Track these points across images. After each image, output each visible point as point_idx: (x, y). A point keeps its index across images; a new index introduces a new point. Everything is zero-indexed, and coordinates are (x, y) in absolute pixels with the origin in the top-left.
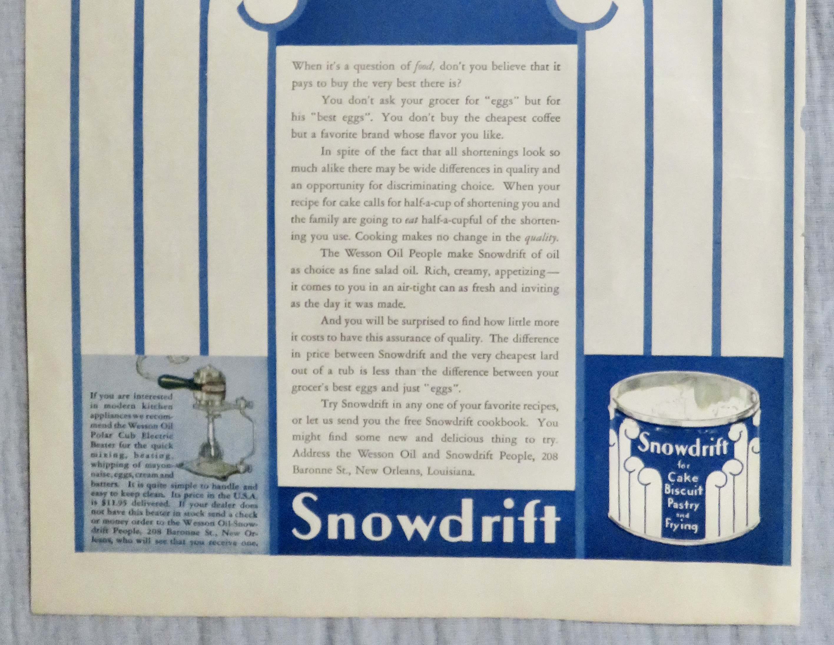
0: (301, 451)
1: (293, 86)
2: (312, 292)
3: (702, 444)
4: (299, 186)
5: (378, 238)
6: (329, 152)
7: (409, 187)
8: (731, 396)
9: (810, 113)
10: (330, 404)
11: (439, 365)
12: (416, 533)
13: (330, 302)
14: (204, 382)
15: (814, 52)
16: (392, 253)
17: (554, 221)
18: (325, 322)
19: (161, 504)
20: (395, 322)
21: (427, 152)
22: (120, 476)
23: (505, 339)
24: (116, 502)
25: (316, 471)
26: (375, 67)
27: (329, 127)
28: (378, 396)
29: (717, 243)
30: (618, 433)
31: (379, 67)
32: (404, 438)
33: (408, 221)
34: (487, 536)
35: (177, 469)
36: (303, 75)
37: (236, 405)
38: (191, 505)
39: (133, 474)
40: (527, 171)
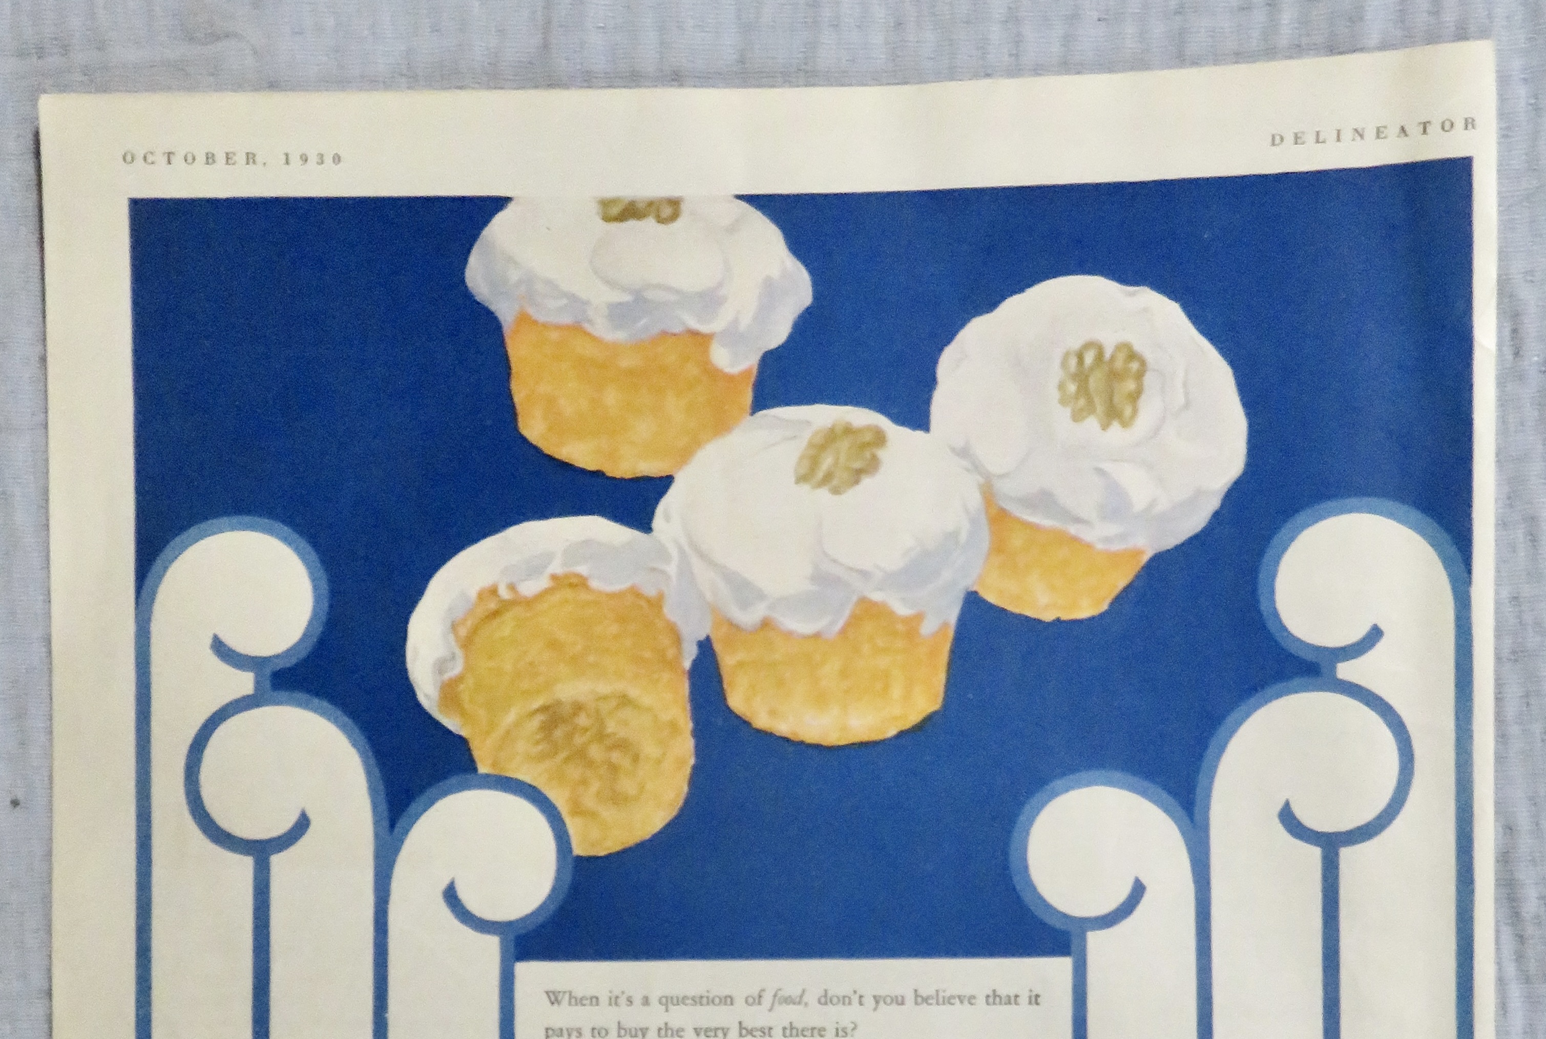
15: (1511, 969)
26: (698, 1000)
31: (704, 1000)
36: (564, 1015)
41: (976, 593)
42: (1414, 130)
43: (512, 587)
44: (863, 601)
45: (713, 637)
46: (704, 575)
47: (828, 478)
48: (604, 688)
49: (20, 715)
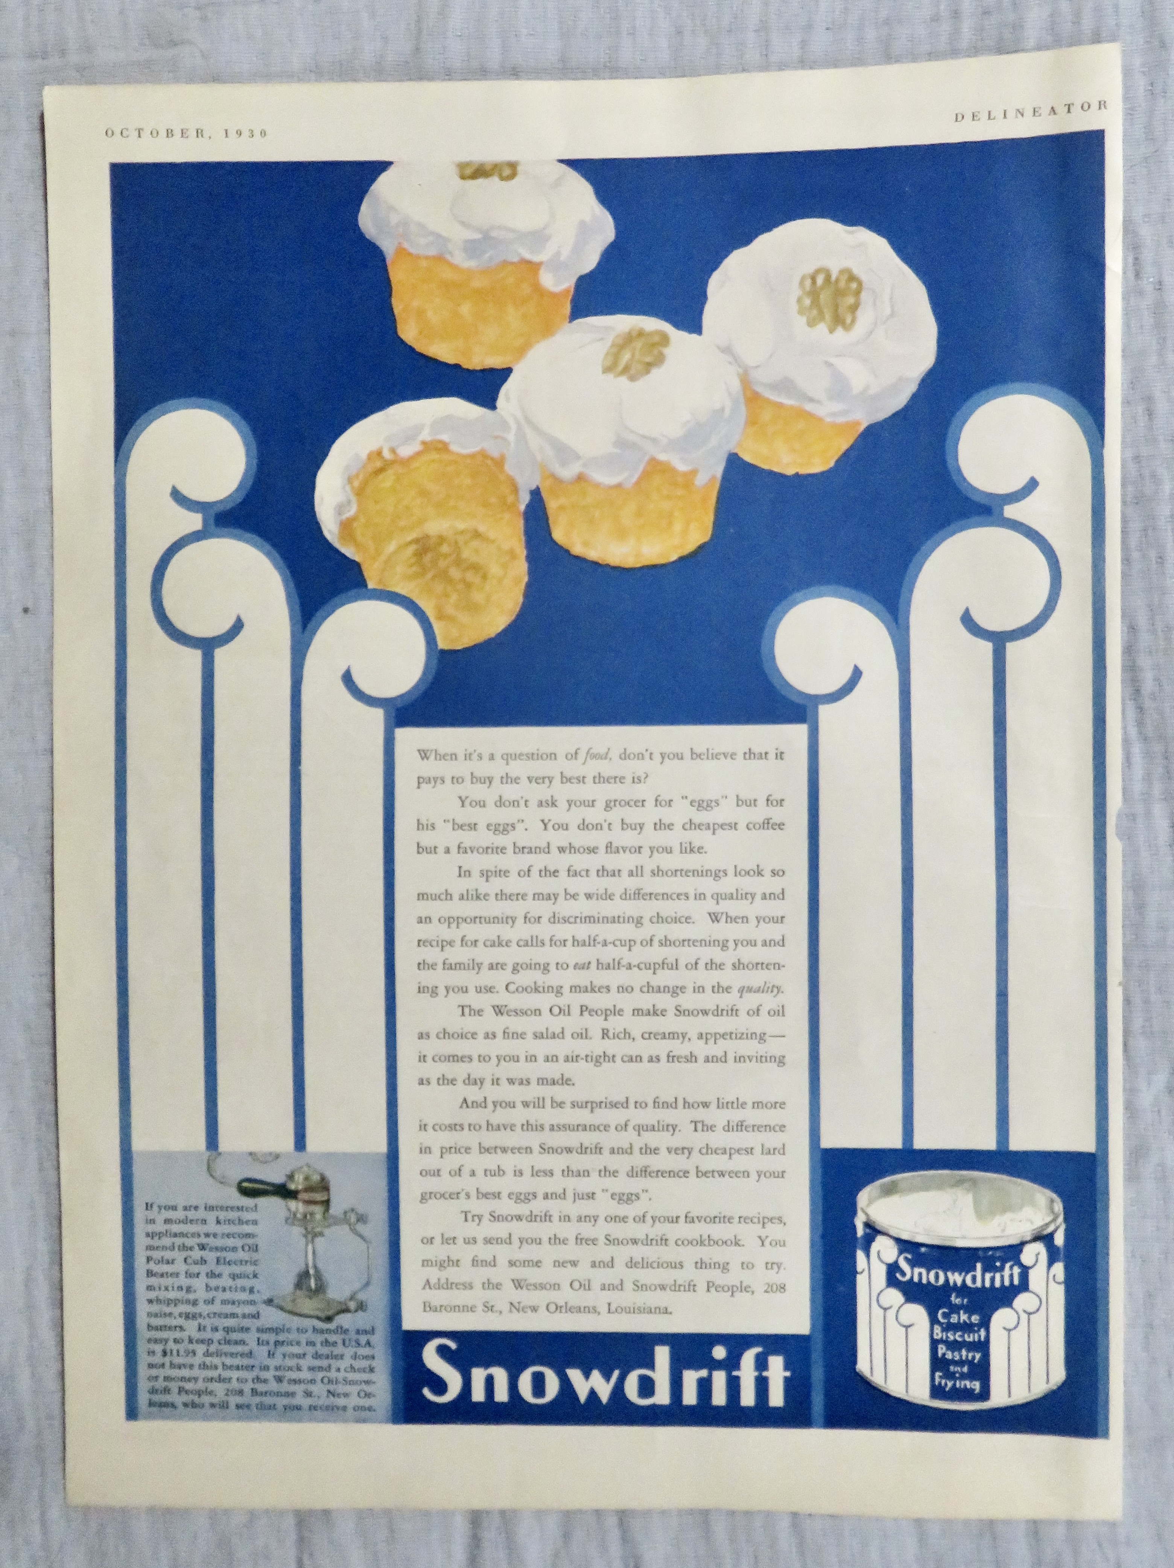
0: (433, 1281)
1: (419, 783)
2: (447, 1064)
3: (985, 1270)
4: (428, 920)
5: (536, 990)
6: (468, 873)
7: (578, 920)
8: (1023, 1205)
9: (1129, 816)
10: (473, 1216)
11: (622, 1163)
12: (593, 1394)
13: (471, 1077)
14: (300, 1187)
15: (1133, 731)
16: (556, 1010)
17: (778, 966)
18: (465, 1105)
19: (242, 1355)
20: (561, 1105)
21: (602, 872)
22: (187, 1316)
23: (711, 1128)
24: (182, 1353)
25: (455, 1308)
26: (531, 756)
27: (469, 838)
28: (538, 1206)
29: (1002, 995)
30: (868, 1256)
31: (535, 757)
32: (574, 1264)
33: (577, 967)
34: (690, 1397)
35: (264, 1306)
36: (431, 768)
37: (345, 1219)
38: (284, 1356)
39: (205, 1314)
40: (740, 897)
41: (736, 454)
42: (1061, 110)
43: (393, 451)
44: (653, 460)
45: (540, 487)
46: (533, 441)
47: (626, 370)
48: (461, 525)
49: (29, 545)
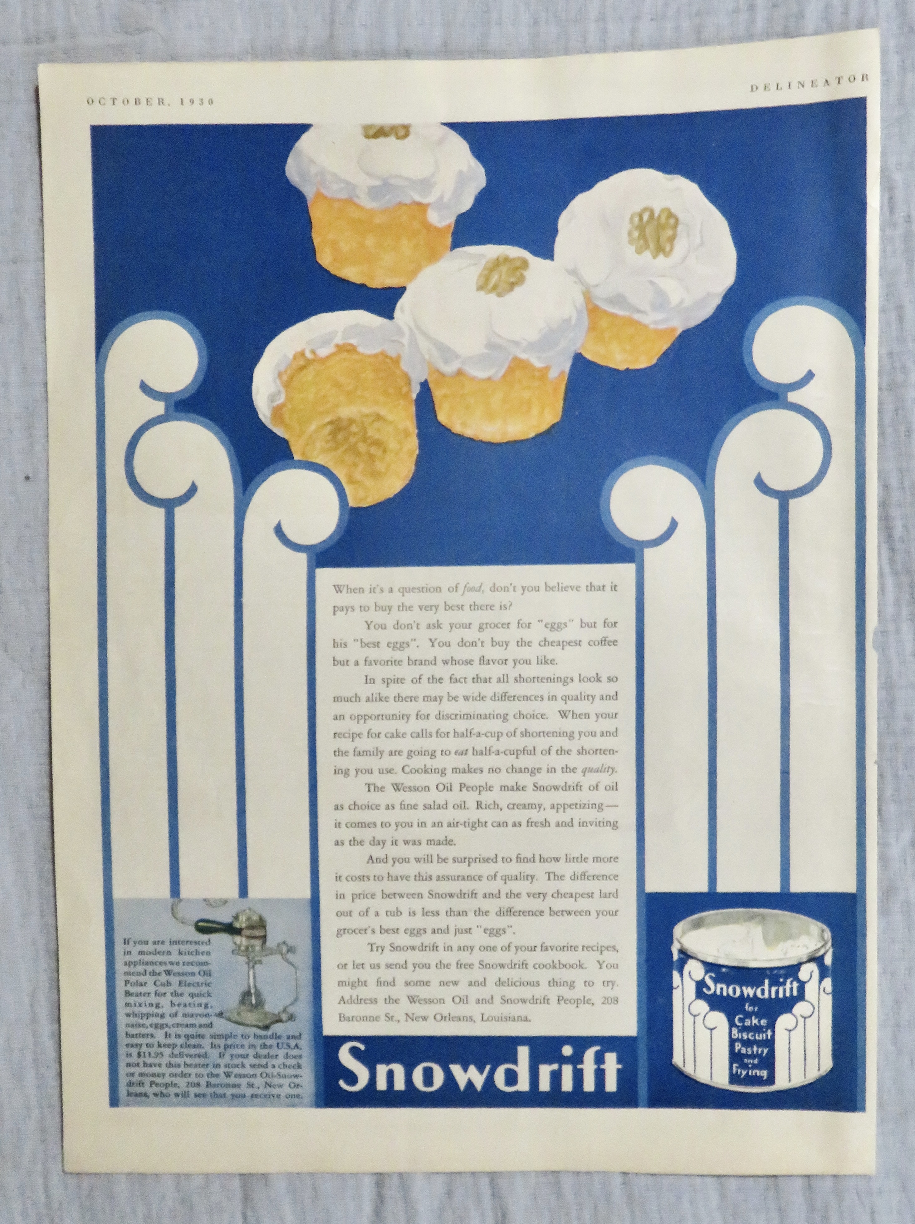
0: (347, 998)
1: (334, 611)
2: (357, 829)
3: (770, 986)
4: (342, 717)
5: (426, 772)
6: (373, 681)
7: (458, 717)
8: (800, 934)
9: (882, 632)
10: (377, 947)
11: (492, 905)
12: (470, 1084)
13: (376, 839)
14: (244, 926)
15: (887, 569)
16: (441, 787)
17: (613, 752)
18: (371, 861)
19: (199, 1056)
20: (445, 860)
21: (476, 679)
22: (156, 1026)
23: (561, 878)
24: (153, 1054)
25: (364, 1019)
26: (421, 590)
27: (373, 654)
28: (428, 939)
29: (785, 773)
30: (682, 974)
31: (425, 590)
32: (456, 983)
33: (457, 754)
34: (545, 1085)
35: (216, 1018)
36: (344, 599)
37: (278, 950)
38: (232, 1056)
39: (170, 1024)
40: (583, 698)
41: (580, 354)
42: (833, 82)
43: (313, 352)
44: (516, 359)
45: (428, 379)
46: (423, 344)
47: (494, 288)
48: (366, 410)
49: (30, 427)
